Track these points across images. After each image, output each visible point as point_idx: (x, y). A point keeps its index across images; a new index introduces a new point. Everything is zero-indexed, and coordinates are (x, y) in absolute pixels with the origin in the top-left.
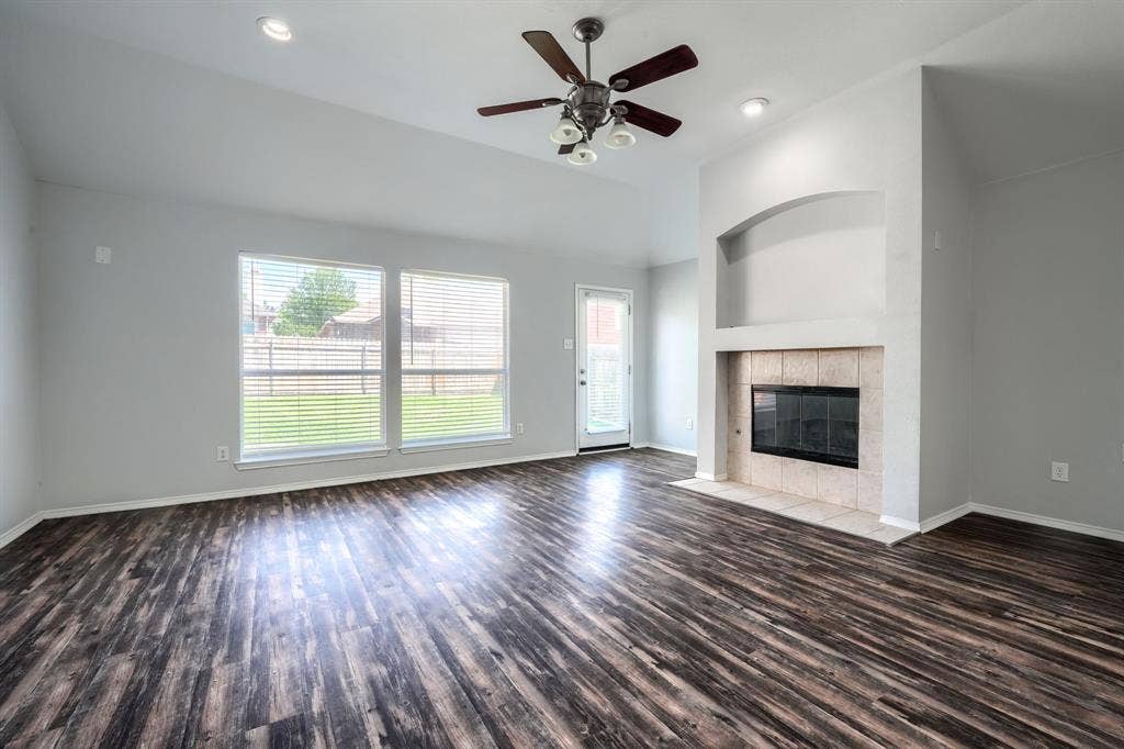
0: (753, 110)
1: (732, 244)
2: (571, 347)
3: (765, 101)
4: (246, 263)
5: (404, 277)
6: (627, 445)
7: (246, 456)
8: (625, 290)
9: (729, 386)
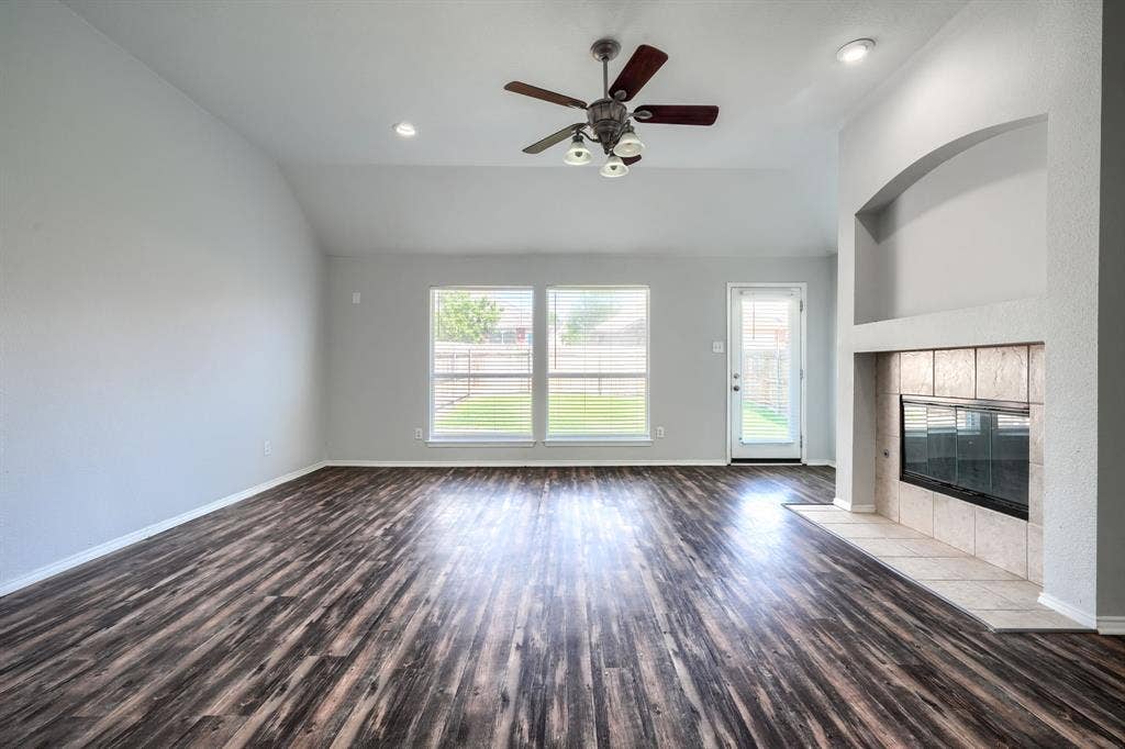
0: (855, 55)
1: (878, 217)
2: (722, 351)
3: (870, 41)
4: (436, 294)
5: (551, 293)
6: (798, 460)
7: (434, 437)
8: (794, 284)
9: (877, 396)
